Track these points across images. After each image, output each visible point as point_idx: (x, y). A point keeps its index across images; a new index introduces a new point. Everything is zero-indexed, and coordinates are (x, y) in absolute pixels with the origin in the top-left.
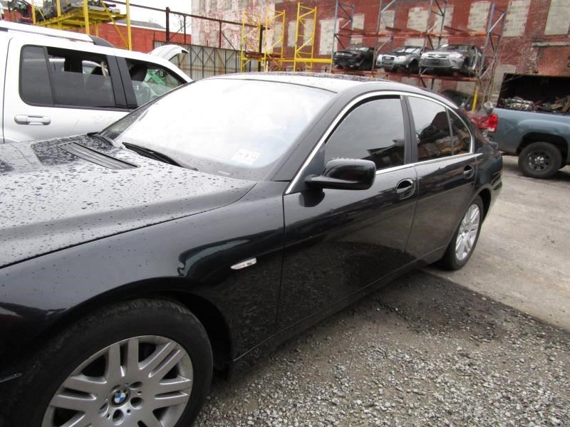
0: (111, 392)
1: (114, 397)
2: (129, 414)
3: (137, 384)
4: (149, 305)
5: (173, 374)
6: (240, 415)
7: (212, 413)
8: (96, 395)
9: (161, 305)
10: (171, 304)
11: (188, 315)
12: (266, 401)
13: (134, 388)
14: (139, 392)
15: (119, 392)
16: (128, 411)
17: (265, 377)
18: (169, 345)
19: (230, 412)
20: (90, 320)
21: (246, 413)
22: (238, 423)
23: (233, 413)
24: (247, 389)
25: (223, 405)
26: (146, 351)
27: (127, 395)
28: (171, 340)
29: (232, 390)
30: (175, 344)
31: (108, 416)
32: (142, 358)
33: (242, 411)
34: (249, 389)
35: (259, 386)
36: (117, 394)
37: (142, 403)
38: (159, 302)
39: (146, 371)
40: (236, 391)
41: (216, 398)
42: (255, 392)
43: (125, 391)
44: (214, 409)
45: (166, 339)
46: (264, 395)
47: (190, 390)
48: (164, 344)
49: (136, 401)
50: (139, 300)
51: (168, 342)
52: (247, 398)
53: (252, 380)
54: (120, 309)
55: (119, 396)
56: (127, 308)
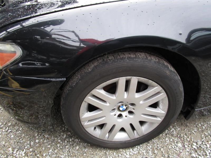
0: (118, 104)
1: (119, 107)
2: (126, 118)
3: (133, 104)
4: (149, 58)
5: (155, 105)
6: (188, 139)
7: (171, 131)
8: (110, 103)
9: (157, 60)
10: (165, 62)
11: (174, 72)
12: (207, 138)
13: (131, 105)
14: (134, 109)
15: (122, 105)
16: (126, 116)
17: (208, 123)
18: (158, 88)
19: (182, 135)
20: (110, 58)
21: (192, 140)
22: (186, 143)
23: (184, 136)
24: (195, 126)
25: (179, 129)
26: (141, 87)
27: (127, 108)
28: (159, 85)
29: (186, 123)
30: (161, 89)
31: (115, 115)
32: (138, 91)
33: (190, 137)
34: (196, 126)
35: (204, 127)
36: (121, 106)
37: (134, 115)
38: (157, 58)
39: (139, 99)
40: (188, 124)
41: (175, 124)
42: (200, 129)
43: (126, 106)
44: (173, 129)
45: (156, 84)
46: (206, 134)
47: (163, 118)
48: (153, 87)
49: (131, 112)
50: (143, 53)
51: (157, 86)
52: (195, 131)
53: (200, 121)
54: (129, 55)
55: (122, 107)
56: (134, 56)
